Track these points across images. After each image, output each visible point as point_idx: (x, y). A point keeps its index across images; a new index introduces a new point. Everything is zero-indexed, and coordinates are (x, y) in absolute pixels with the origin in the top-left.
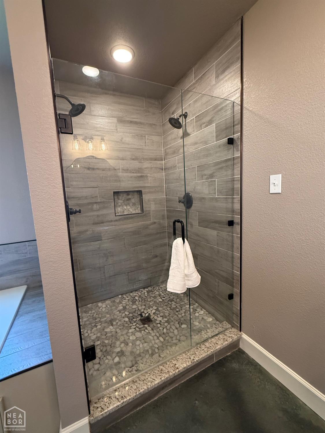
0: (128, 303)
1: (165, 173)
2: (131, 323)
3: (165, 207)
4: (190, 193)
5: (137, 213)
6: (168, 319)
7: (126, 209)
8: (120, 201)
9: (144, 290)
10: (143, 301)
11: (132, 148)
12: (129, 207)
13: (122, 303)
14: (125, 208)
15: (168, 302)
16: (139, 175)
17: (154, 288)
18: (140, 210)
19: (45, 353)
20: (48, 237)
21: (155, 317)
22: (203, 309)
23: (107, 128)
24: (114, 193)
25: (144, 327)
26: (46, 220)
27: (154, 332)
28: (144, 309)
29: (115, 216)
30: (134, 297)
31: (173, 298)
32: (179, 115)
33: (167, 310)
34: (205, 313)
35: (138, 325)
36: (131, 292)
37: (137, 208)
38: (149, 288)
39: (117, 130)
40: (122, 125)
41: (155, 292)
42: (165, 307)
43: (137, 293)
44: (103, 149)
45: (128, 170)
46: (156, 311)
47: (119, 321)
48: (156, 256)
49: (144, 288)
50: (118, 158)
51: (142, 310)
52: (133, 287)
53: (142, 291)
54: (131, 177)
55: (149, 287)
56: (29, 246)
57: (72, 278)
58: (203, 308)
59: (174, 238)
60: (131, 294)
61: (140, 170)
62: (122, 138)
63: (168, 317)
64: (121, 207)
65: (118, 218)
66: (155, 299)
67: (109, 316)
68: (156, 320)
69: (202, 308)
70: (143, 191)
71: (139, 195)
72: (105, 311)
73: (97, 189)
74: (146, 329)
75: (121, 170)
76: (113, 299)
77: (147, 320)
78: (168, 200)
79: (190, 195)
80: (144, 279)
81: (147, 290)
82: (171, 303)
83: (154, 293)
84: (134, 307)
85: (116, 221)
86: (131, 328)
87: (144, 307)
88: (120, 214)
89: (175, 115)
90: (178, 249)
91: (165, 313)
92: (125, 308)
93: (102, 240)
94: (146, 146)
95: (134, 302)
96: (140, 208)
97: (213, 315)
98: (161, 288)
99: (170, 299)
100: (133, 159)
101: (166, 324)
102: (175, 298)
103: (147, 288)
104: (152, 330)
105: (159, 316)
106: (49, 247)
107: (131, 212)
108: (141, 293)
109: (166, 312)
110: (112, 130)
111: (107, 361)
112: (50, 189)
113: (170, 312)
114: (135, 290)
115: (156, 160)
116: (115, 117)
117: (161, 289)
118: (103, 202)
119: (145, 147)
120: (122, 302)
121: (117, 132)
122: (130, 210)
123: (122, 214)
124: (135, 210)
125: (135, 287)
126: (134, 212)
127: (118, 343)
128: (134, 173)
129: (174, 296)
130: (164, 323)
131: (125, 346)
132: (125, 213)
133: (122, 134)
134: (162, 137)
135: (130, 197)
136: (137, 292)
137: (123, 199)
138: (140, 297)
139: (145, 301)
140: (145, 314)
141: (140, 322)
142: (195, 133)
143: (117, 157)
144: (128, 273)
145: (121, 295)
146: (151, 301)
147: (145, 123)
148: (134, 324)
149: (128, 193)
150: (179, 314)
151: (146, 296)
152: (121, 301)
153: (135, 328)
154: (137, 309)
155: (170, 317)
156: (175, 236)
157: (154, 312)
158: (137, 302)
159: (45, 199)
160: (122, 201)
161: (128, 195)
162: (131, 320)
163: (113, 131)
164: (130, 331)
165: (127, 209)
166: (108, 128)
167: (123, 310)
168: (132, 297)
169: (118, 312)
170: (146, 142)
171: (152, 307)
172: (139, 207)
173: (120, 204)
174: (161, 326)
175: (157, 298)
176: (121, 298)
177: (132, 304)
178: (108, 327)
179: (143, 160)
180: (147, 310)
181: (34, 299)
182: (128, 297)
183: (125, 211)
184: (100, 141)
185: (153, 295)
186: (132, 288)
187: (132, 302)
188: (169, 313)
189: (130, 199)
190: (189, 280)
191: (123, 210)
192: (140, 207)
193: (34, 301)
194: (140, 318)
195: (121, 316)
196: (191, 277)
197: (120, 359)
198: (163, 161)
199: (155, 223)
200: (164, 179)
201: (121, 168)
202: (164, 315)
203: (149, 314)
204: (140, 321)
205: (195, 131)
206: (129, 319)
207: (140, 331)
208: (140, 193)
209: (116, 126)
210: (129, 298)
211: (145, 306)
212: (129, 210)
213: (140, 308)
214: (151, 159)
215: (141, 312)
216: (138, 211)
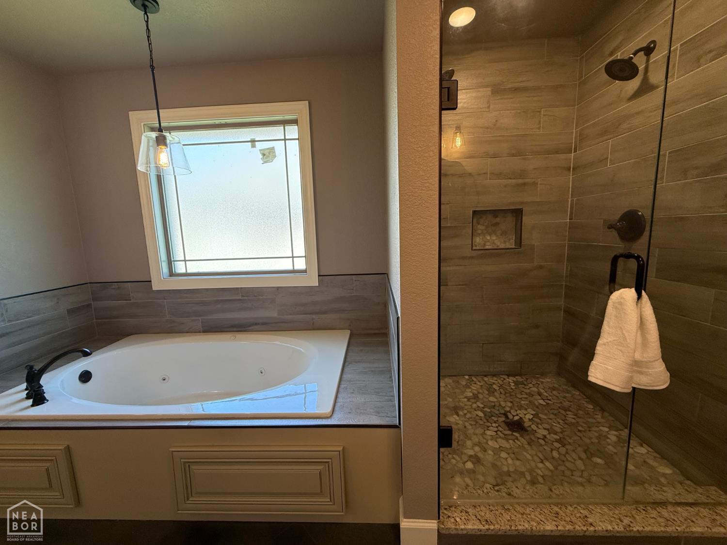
0: (481, 391)
1: (572, 175)
2: (488, 422)
3: (565, 240)
4: (638, 209)
5: (507, 247)
6: (561, 438)
7: (488, 241)
8: (479, 227)
9: (508, 378)
10: (507, 395)
11: (513, 136)
12: (494, 238)
13: (470, 388)
14: (488, 238)
15: (558, 410)
16: (521, 181)
17: (527, 379)
18: (514, 243)
19: (385, 414)
20: (413, 258)
21: (534, 427)
22: (644, 445)
23: (472, 106)
24: (474, 212)
25: (512, 435)
26: (414, 234)
27: (533, 450)
28: (511, 408)
29: (472, 250)
30: (492, 385)
31: (570, 407)
32: (633, 52)
33: (556, 422)
34: (649, 453)
35: (500, 429)
36: (486, 376)
37: (510, 240)
38: (517, 377)
39: (489, 107)
40: (499, 98)
41: (530, 387)
42: (552, 416)
43: (496, 380)
44: (458, 146)
45: (501, 174)
46: (533, 417)
47: (468, 412)
48: (537, 327)
49: (508, 376)
50: (487, 155)
51: (508, 409)
52: (489, 369)
53: (504, 379)
54: (505, 186)
55: (517, 375)
56: (355, 280)
57: (437, 321)
58: (645, 443)
59: (610, 289)
60: (486, 379)
61: (522, 174)
62: (496, 121)
63: (561, 435)
64: (481, 237)
65: (475, 254)
66: (530, 398)
67: (451, 400)
68: (536, 432)
69: (642, 442)
70: (526, 209)
71: (515, 218)
72: (444, 391)
73: (448, 206)
74: (517, 439)
75: (489, 175)
76: (455, 378)
77: (517, 426)
78: (572, 227)
79: (640, 213)
80: (510, 360)
81: (515, 379)
82: (565, 414)
83: (528, 387)
84: (492, 399)
85: (471, 258)
86: (489, 429)
87: (509, 404)
88: (478, 248)
89: (618, 55)
90: (623, 309)
91: (552, 425)
92: (476, 397)
93: (447, 285)
94: (539, 128)
95: (491, 392)
96: (514, 241)
97: (673, 463)
98: (542, 383)
99: (561, 406)
100: (513, 155)
101: (557, 445)
102: (572, 406)
103: (514, 376)
104: (529, 444)
105: (540, 426)
106: (413, 273)
107: (498, 246)
108: (503, 381)
109: (554, 424)
110: (481, 108)
111: (454, 461)
112: (423, 191)
113: (565, 428)
114: (493, 374)
115: (557, 152)
116: (487, 86)
117: (541, 385)
118: (455, 227)
119: (538, 131)
120: (471, 386)
121: (489, 111)
122: (496, 241)
123: (482, 248)
124: (505, 242)
125: (491, 370)
126: (502, 246)
127: (469, 443)
128: (511, 179)
129: (572, 404)
130: (553, 442)
131: (480, 451)
132: (487, 247)
133: (497, 113)
134: (576, 107)
135: (498, 220)
136: (495, 378)
137: (486, 224)
138: (501, 386)
139: (511, 395)
140: (514, 416)
141: (503, 425)
142: (675, 81)
143: (484, 153)
144: (483, 344)
145: (469, 376)
146: (523, 399)
147: (543, 87)
148: (494, 425)
149: (495, 213)
150: (584, 436)
151: (512, 389)
152: (468, 384)
153: (496, 432)
154: (497, 404)
155: (564, 435)
156: (612, 284)
157: (530, 418)
158: (496, 393)
159: (415, 205)
160: (483, 228)
161: (496, 217)
162: (488, 417)
163: (482, 110)
164: (489, 433)
165: (490, 241)
166: (475, 106)
167: (474, 398)
168: (486, 383)
169: (466, 400)
170: (540, 122)
171: (526, 409)
172: (513, 237)
173: (479, 232)
174: (545, 444)
175: (534, 397)
176: (468, 379)
177: (488, 394)
178: (452, 415)
179: (531, 155)
180: (516, 411)
181: (361, 348)
182: (480, 382)
183: (488, 244)
184: (454, 133)
185: (528, 391)
186: (487, 369)
187: (487, 391)
188: (561, 428)
189: (498, 224)
190: (641, 373)
191: (483, 242)
192: (514, 239)
193: (361, 350)
194: (504, 419)
195: (471, 405)
196: (648, 368)
197: (475, 467)
198: (572, 153)
199: (541, 267)
200: (569, 188)
201: (489, 172)
202: (551, 428)
203: (521, 418)
204: (503, 423)
205: (675, 77)
206: (485, 415)
207: (507, 440)
208: (518, 213)
209: (488, 102)
210: (482, 384)
211: (512, 404)
212: (494, 243)
213: (503, 404)
214: (548, 152)
215: (505, 411)
216: (511, 244)
